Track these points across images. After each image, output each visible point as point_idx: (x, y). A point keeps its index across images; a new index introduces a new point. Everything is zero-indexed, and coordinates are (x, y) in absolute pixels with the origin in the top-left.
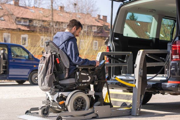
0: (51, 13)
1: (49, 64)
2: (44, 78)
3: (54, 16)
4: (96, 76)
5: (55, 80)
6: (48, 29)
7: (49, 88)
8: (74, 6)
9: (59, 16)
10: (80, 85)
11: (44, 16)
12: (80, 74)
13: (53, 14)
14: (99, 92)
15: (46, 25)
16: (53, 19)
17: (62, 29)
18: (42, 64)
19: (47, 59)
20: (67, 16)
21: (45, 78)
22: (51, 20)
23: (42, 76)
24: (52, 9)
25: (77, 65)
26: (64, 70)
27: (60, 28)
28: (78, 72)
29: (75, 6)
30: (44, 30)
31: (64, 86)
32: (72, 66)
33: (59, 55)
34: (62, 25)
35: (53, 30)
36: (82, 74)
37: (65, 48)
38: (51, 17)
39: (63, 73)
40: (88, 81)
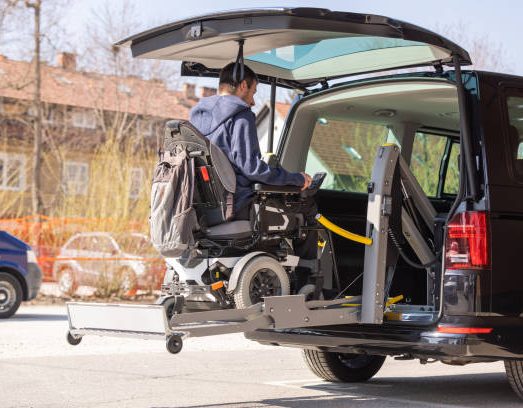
0: (33, 74)
1: (183, 184)
2: (169, 219)
3: (42, 85)
4: (301, 217)
5: (198, 227)
6: (21, 128)
7: (185, 247)
8: (112, 54)
9: (58, 85)
10: (264, 238)
11: (10, 85)
12: (262, 209)
13: (39, 80)
14: (310, 259)
15: (14, 115)
16: (38, 95)
17: (68, 129)
18: (161, 185)
19: (177, 168)
20: (86, 88)
21: (173, 221)
22: (32, 97)
23: (165, 214)
24: (39, 63)
25: (256, 185)
26: (222, 198)
27: (63, 127)
28: (258, 203)
29: (115, 55)
30: (8, 132)
31: (222, 241)
32: (242, 189)
33: (208, 157)
34: (70, 117)
35: (40, 133)
36: (268, 208)
37: (225, 136)
38: (32, 89)
39: (218, 206)
40: (283, 227)
